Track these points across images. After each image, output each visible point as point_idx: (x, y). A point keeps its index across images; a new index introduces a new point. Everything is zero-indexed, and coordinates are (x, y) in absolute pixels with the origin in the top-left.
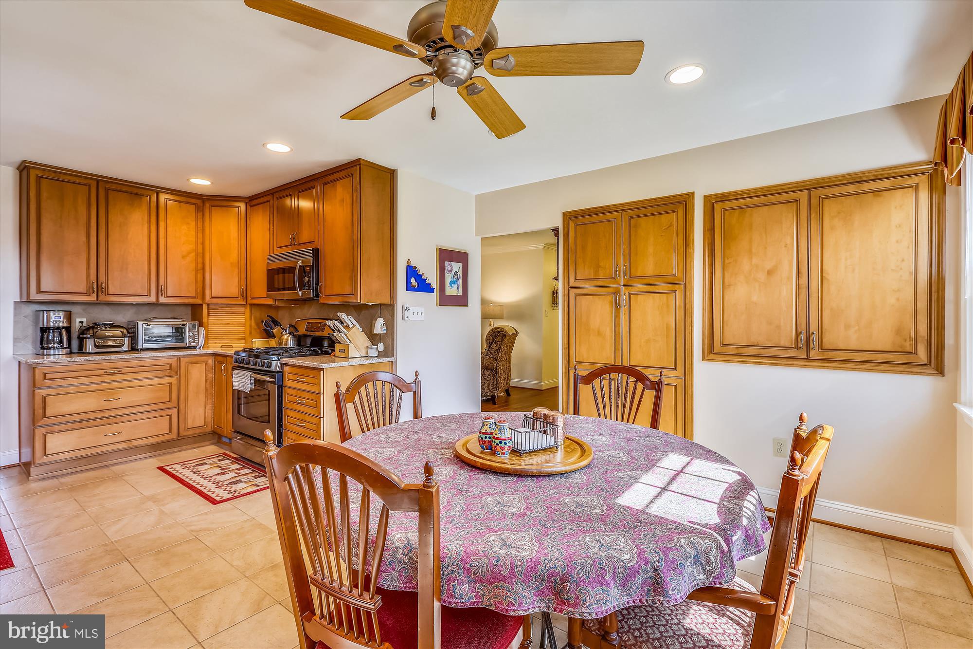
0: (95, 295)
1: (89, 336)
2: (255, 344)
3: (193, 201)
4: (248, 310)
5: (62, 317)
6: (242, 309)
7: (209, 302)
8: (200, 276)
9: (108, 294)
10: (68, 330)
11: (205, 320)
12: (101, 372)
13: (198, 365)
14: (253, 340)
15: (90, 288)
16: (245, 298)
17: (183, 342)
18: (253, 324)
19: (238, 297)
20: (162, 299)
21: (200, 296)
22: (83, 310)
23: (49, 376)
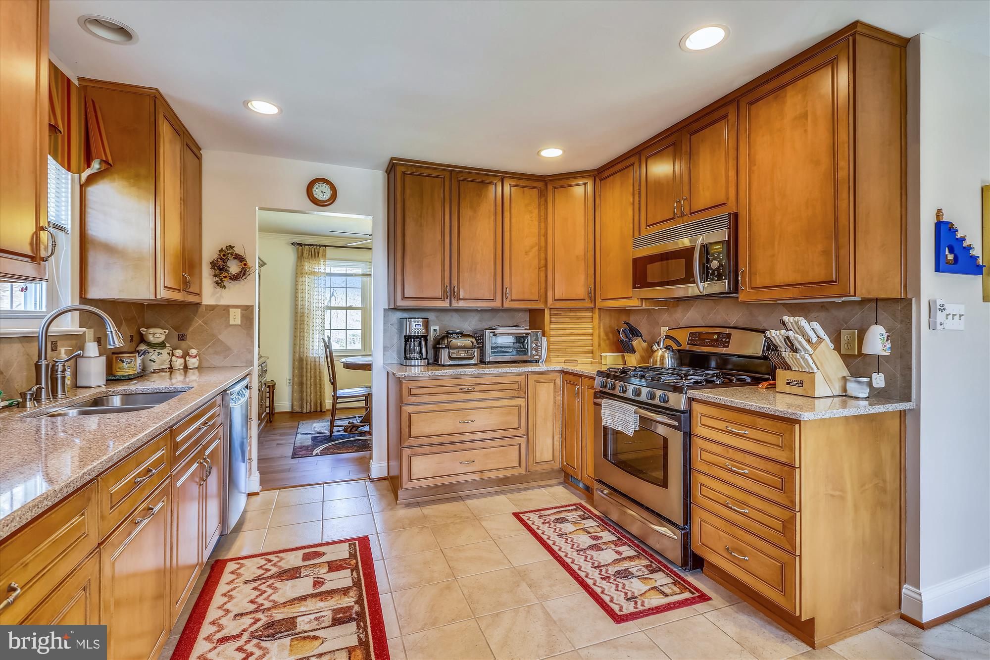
0: (448, 301)
1: (444, 346)
2: (606, 359)
3: (536, 184)
4: (596, 316)
5: (421, 325)
6: (588, 314)
7: (552, 307)
8: (542, 274)
9: (459, 299)
10: (426, 338)
11: (547, 328)
12: (456, 389)
13: (545, 385)
14: (603, 354)
15: (444, 292)
16: (593, 299)
17: (525, 354)
18: (602, 334)
19: (584, 299)
20: (507, 305)
21: (542, 300)
22: (437, 317)
23: (414, 391)
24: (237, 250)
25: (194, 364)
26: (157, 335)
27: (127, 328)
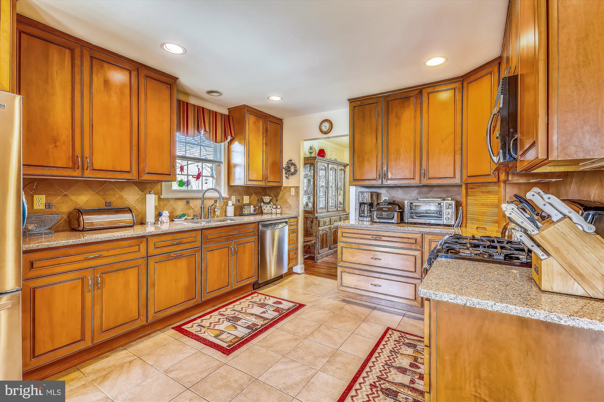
0: (381, 181)
1: (375, 210)
5: (367, 196)
6: (494, 187)
8: (458, 156)
9: (388, 179)
12: (369, 237)
15: (378, 175)
19: (490, 175)
20: (425, 182)
22: (387, 191)
23: (344, 235)
24: (293, 162)
25: (278, 212)
26: (267, 199)
27: (255, 196)
